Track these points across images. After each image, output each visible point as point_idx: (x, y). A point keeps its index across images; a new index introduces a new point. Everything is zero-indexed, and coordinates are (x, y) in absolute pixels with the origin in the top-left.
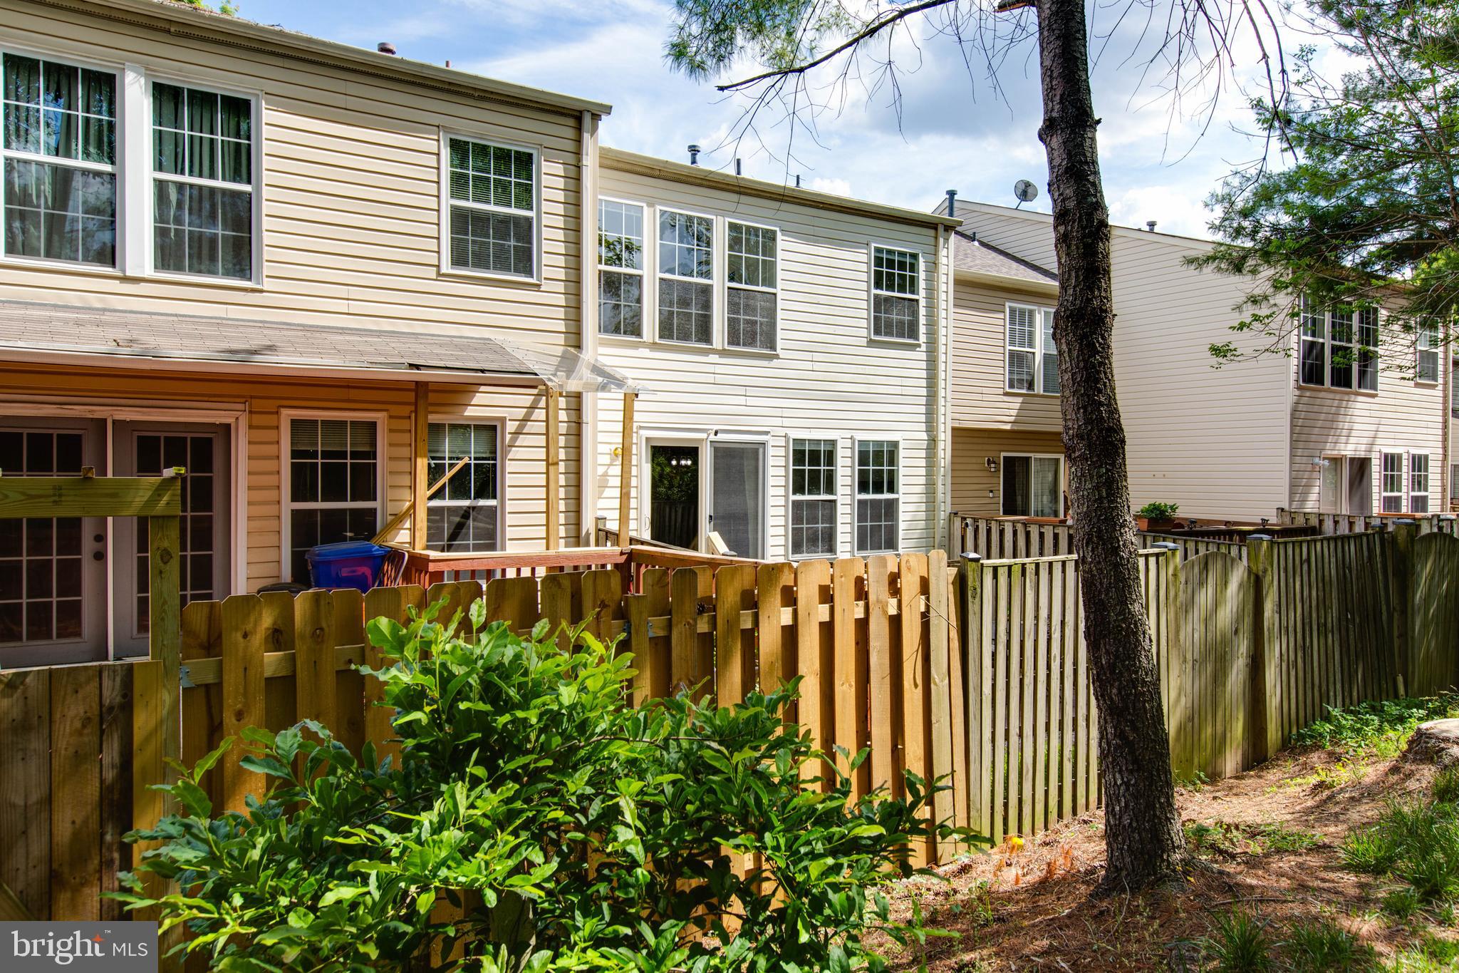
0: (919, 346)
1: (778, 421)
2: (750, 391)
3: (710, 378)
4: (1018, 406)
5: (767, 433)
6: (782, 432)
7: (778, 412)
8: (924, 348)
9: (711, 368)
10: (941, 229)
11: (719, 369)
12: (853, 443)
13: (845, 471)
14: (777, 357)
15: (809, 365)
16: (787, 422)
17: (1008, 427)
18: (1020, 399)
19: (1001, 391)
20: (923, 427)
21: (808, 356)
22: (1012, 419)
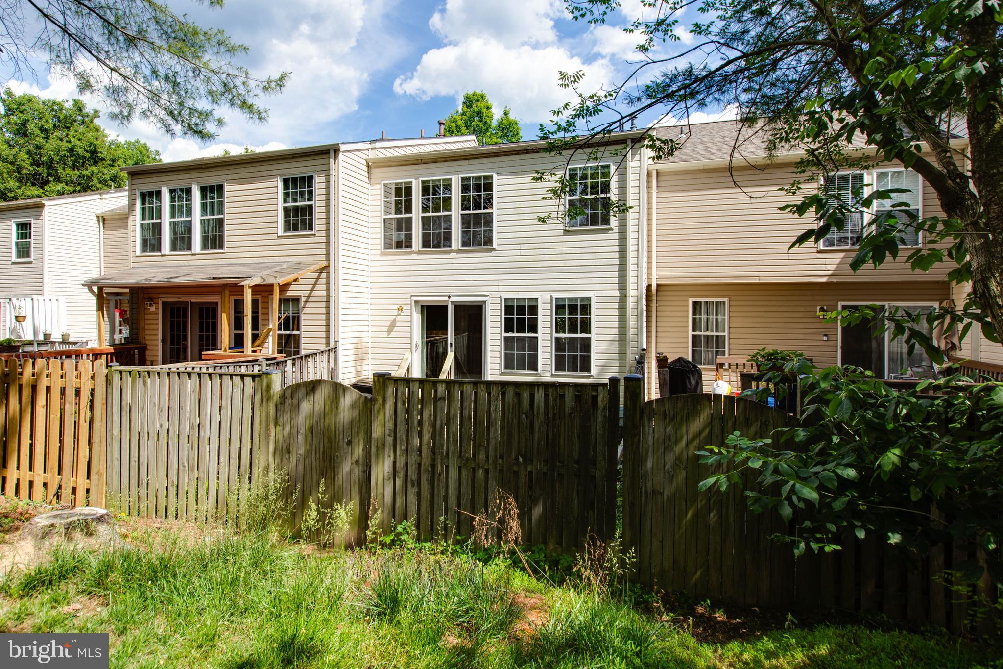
0: (612, 229)
1: (496, 288)
2: (477, 272)
3: (451, 266)
4: (838, 261)
5: (487, 296)
6: (498, 295)
7: (496, 283)
8: (616, 230)
9: (452, 261)
10: (629, 142)
11: (456, 261)
12: (552, 300)
13: (545, 319)
14: (494, 250)
15: (518, 253)
16: (501, 289)
17: (824, 280)
18: (842, 255)
19: (815, 250)
20: (616, 286)
21: (518, 247)
22: (829, 273)
